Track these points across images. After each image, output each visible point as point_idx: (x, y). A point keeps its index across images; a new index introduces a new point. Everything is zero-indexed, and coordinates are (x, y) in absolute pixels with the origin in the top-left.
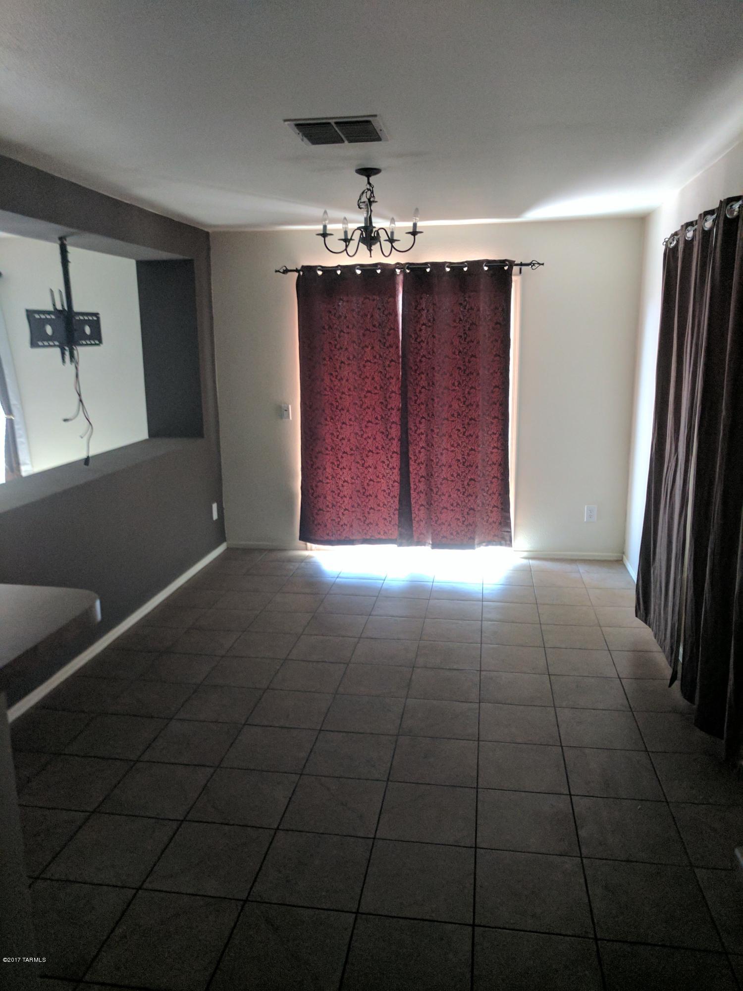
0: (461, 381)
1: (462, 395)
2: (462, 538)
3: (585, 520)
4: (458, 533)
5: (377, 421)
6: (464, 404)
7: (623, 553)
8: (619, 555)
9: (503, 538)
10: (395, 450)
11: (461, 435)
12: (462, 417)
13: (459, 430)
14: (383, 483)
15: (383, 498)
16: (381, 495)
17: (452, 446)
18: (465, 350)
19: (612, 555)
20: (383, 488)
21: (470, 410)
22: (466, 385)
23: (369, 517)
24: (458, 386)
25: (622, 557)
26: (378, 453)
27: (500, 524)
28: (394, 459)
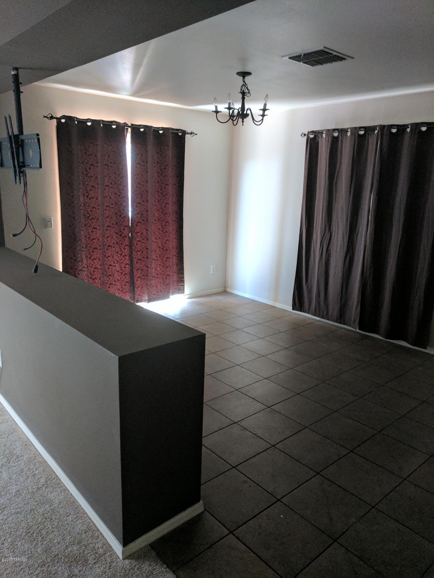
0: (160, 200)
1: (160, 208)
2: (163, 293)
3: (211, 273)
4: (161, 291)
5: (113, 226)
6: (162, 213)
7: (225, 287)
8: (224, 288)
9: (180, 289)
10: (127, 244)
11: (161, 232)
12: (161, 221)
13: (159, 229)
14: (117, 266)
15: (118, 276)
16: (116, 274)
17: (156, 239)
18: (162, 181)
19: (221, 289)
20: (117, 270)
21: (166, 217)
22: (163, 202)
23: (109, 290)
24: (158, 202)
25: (225, 289)
26: (114, 247)
27: (178, 281)
28: (126, 250)
